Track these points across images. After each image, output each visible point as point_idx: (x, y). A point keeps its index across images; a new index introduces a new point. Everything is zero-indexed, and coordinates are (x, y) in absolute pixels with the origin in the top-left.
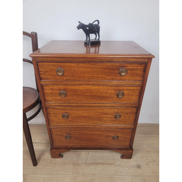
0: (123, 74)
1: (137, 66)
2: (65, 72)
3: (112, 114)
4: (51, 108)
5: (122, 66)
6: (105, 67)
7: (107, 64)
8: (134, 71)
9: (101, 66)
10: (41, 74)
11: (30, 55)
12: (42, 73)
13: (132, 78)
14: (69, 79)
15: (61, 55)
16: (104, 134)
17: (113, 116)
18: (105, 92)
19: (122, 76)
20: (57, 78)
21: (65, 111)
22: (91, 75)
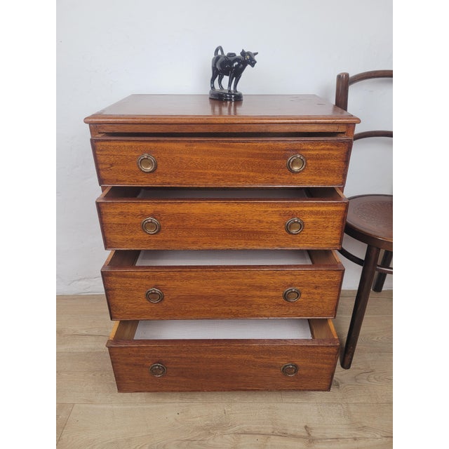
0: (296, 168)
1: (328, 149)
2: (160, 163)
3: (276, 289)
5: (293, 150)
6: (255, 151)
7: (259, 144)
8: (323, 162)
9: (243, 150)
10: (103, 170)
12: (104, 166)
14: (168, 181)
16: (259, 360)
17: (281, 294)
18: (257, 220)
19: (294, 172)
20: (141, 180)
21: (153, 282)
22: (220, 172)
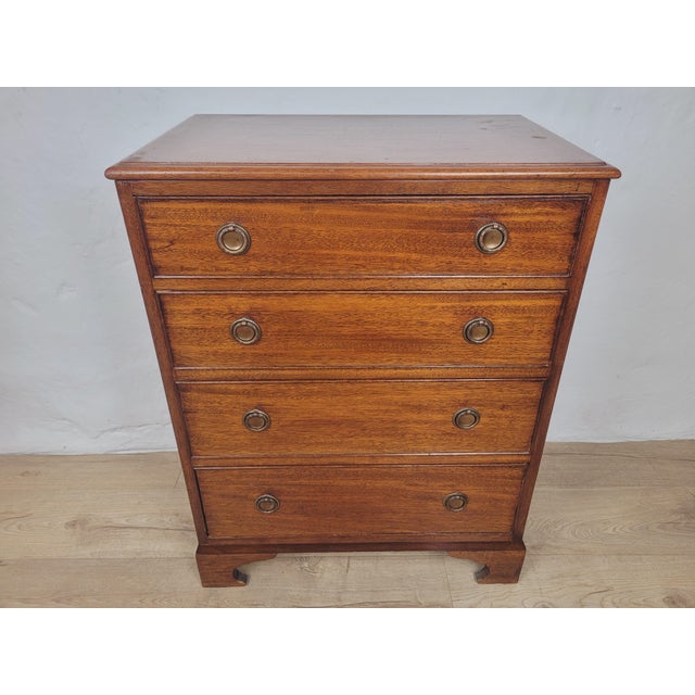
0: (491, 247)
1: (547, 214)
2: (255, 239)
3: (442, 410)
4: (198, 391)
5: (487, 215)
6: (419, 218)
7: (428, 206)
8: (538, 235)
9: (401, 216)
10: (157, 251)
11: (107, 170)
12: (158, 245)
13: (526, 262)
14: (270, 269)
15: (238, 170)
16: (412, 488)
17: (449, 417)
18: (419, 322)
19: (486, 253)
20: (223, 267)
21: (255, 401)
22: (360, 253)
